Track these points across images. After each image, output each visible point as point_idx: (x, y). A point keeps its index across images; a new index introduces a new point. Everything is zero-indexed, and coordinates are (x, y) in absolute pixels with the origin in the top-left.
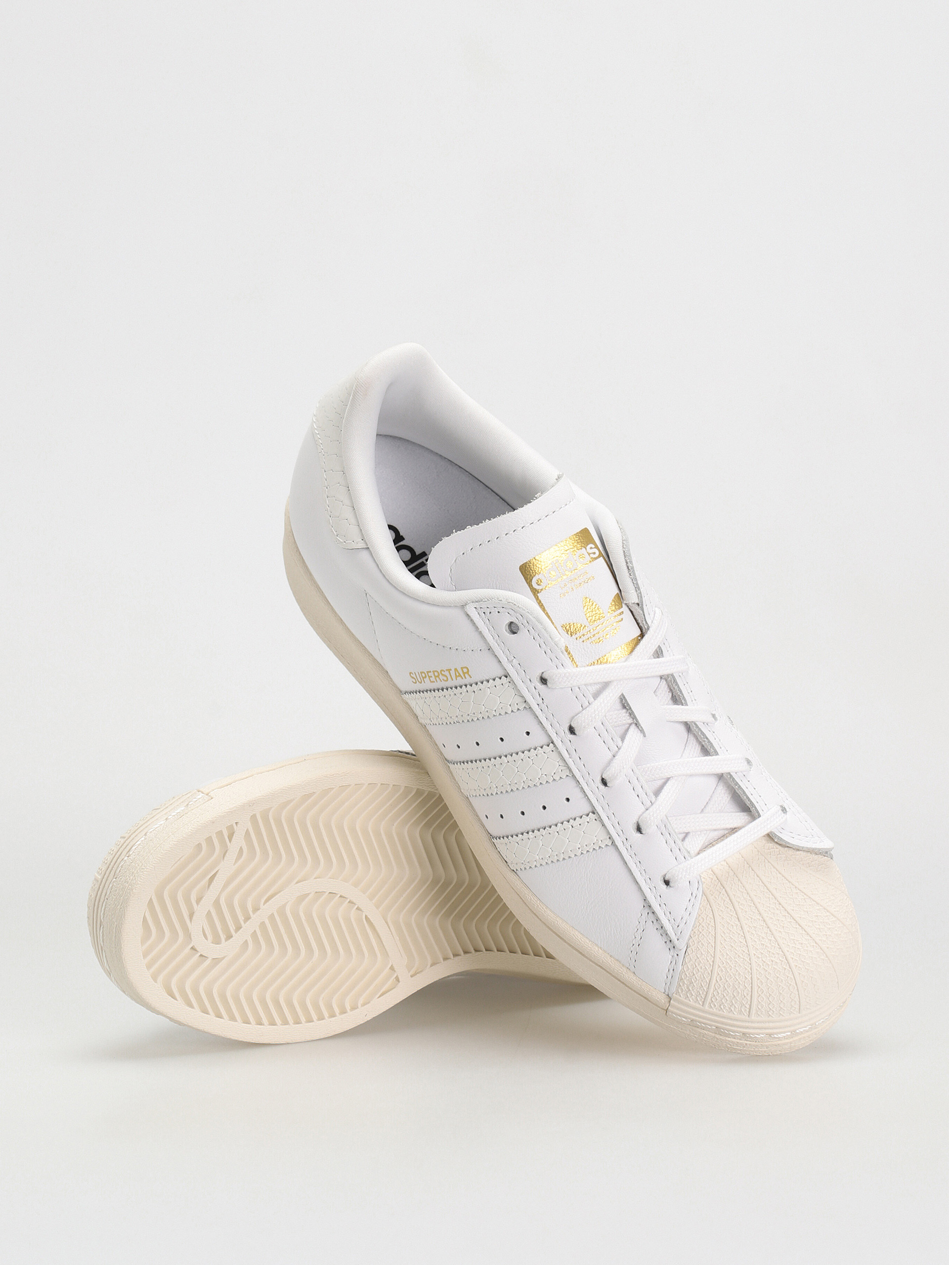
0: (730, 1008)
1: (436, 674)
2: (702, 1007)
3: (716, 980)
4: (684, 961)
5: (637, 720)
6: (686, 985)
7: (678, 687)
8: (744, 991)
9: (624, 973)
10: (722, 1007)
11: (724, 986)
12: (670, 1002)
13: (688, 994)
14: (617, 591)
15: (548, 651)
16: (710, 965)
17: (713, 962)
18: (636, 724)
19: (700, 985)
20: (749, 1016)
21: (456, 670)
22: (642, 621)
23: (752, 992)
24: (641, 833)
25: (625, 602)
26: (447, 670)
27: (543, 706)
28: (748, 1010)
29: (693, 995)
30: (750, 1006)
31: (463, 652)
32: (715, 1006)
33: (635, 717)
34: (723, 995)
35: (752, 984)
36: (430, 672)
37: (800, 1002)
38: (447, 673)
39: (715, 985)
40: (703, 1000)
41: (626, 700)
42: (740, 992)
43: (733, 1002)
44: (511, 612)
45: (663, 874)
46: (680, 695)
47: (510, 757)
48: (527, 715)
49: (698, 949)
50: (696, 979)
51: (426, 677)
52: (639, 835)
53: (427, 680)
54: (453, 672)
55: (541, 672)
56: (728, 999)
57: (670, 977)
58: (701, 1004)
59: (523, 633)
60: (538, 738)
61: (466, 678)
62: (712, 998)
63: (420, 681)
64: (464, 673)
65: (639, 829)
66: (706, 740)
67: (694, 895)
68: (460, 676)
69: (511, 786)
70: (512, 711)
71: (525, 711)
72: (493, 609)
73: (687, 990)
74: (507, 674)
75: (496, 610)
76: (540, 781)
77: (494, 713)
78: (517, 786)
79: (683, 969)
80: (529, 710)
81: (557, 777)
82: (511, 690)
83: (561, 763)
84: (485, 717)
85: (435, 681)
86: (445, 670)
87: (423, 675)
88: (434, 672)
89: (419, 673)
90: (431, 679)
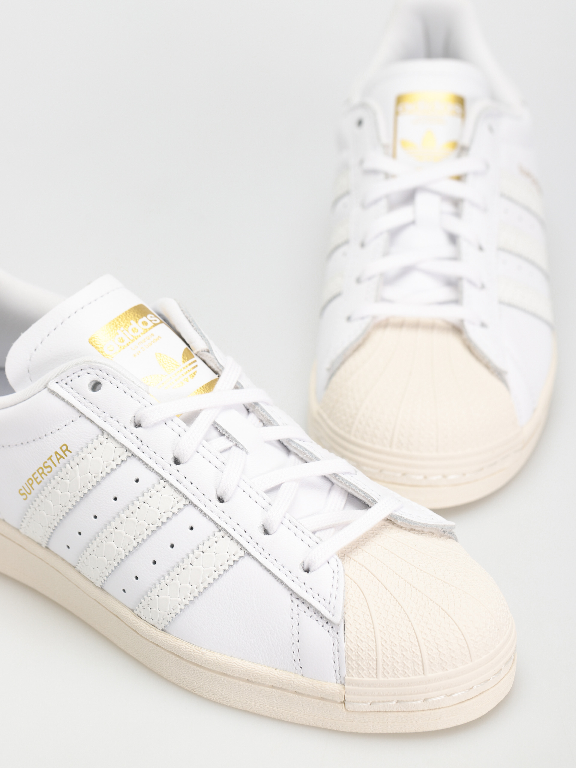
0: (403, 671)
1: (41, 471)
2: (376, 679)
3: (382, 645)
4: (345, 637)
5: (236, 441)
6: (354, 662)
7: (267, 413)
8: (411, 647)
9: (293, 679)
10: (396, 672)
11: (391, 648)
12: (344, 688)
13: (359, 671)
14: (185, 346)
15: (134, 395)
16: (372, 632)
17: (373, 628)
18: (236, 446)
19: (367, 655)
20: (424, 674)
21: (56, 453)
22: (216, 365)
23: (419, 645)
24: (269, 535)
25: (195, 352)
26: (48, 460)
27: (144, 448)
28: (421, 667)
29: (364, 670)
30: (422, 661)
31: (58, 432)
32: (388, 673)
33: (233, 438)
34: (393, 658)
35: (417, 638)
36: (35, 473)
37: (468, 647)
38: (49, 463)
39: (382, 650)
40: (375, 671)
41: (220, 426)
42: (408, 649)
43: (405, 662)
44: (90, 371)
45: (301, 562)
46: (270, 419)
47: (127, 510)
48: (133, 462)
49: (355, 622)
50: (363, 650)
51: (33, 483)
52: (267, 536)
53: (35, 485)
54: (54, 459)
55: (132, 416)
56: (399, 661)
57: (337, 661)
58: (375, 676)
59: (105, 386)
60: (147, 478)
61: (66, 456)
62: (383, 665)
63: (29, 491)
64: (64, 452)
65: (266, 532)
66: (306, 452)
67: (336, 572)
68: (61, 457)
69: (136, 540)
70: (117, 465)
71: (129, 460)
72: (73, 377)
73: (357, 666)
74: (102, 431)
75: (76, 375)
76: (161, 520)
77: (101, 475)
78: (141, 537)
79: (347, 645)
80: (132, 456)
81: (175, 510)
82: (110, 445)
83: (176, 495)
84: (95, 484)
85: (42, 480)
86: (46, 460)
87: (30, 482)
88: (38, 471)
89: (26, 484)
90: (38, 480)
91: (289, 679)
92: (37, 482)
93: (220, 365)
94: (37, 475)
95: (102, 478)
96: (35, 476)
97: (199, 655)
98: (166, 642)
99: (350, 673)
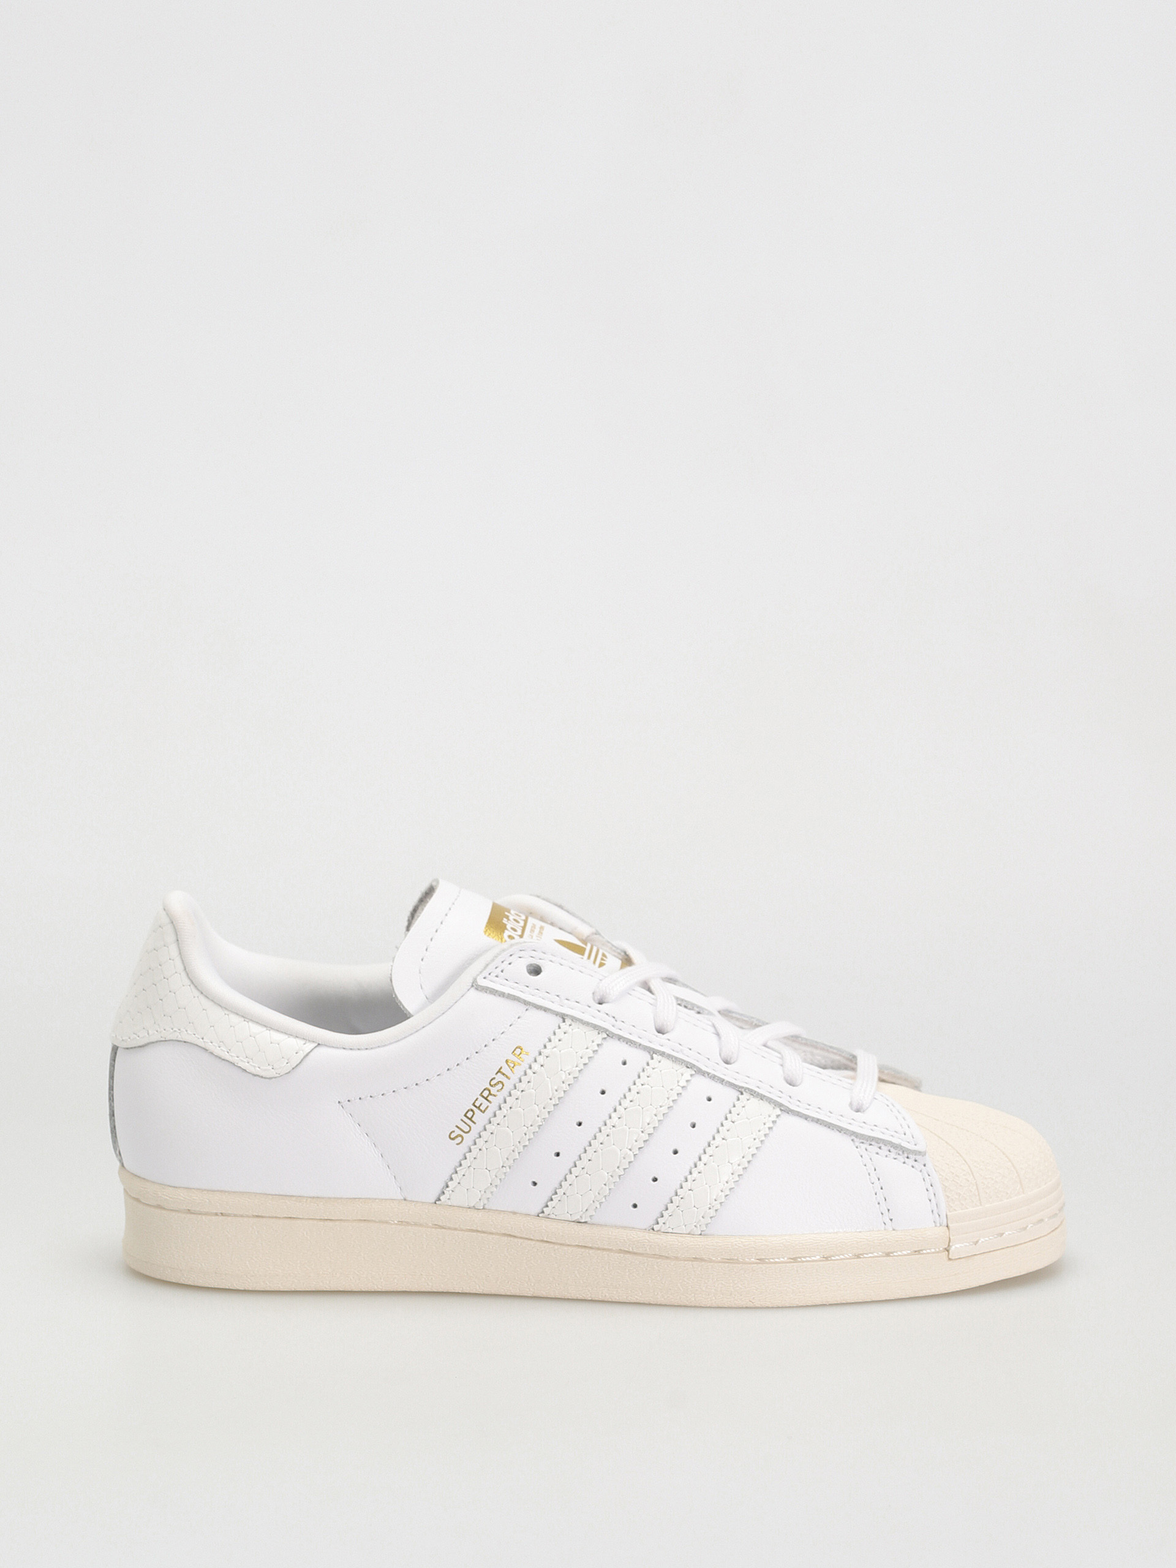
0: (1004, 1192)
2: (980, 1208)
3: (975, 1166)
4: (935, 1167)
6: (953, 1192)
8: (1003, 1163)
10: (998, 1194)
11: (985, 1168)
12: (948, 1228)
13: (961, 1201)
16: (958, 1156)
19: (965, 1180)
20: (1023, 1192)
21: (507, 1061)
23: (1010, 1160)
24: (794, 1085)
26: (496, 1074)
27: (619, 1024)
28: (1019, 1185)
29: (966, 1199)
30: (1019, 1177)
31: (502, 1036)
32: (991, 1197)
34: (990, 1178)
36: (477, 1099)
39: (977, 1172)
42: (1001, 1166)
43: (1003, 1181)
44: (522, 954)
47: (623, 1101)
48: (612, 1043)
49: (935, 1150)
50: (958, 1176)
51: (473, 1115)
53: (477, 1116)
54: (505, 1070)
55: (591, 992)
56: (997, 1180)
57: (933, 1198)
59: (548, 967)
60: (637, 1057)
61: (525, 1058)
62: (983, 1188)
63: (466, 1129)
64: (518, 1057)
68: (518, 1062)
69: (645, 1132)
70: (594, 1051)
71: (605, 1043)
72: (503, 966)
73: (957, 1197)
74: (564, 1017)
75: (506, 963)
76: (671, 1099)
77: (578, 1069)
78: (652, 1126)
79: (940, 1175)
80: (609, 1038)
81: (683, 1083)
82: (577, 1030)
83: (677, 1066)
84: (572, 1082)
85: (488, 1104)
86: (494, 1076)
87: (470, 1114)
88: (481, 1095)
89: (462, 1120)
90: (482, 1108)
91: (881, 1238)
92: (481, 1111)
93: (615, 947)
94: (481, 1100)
95: (580, 1071)
96: (477, 1104)
97: (762, 1245)
98: (713, 1245)
99: (952, 1207)
